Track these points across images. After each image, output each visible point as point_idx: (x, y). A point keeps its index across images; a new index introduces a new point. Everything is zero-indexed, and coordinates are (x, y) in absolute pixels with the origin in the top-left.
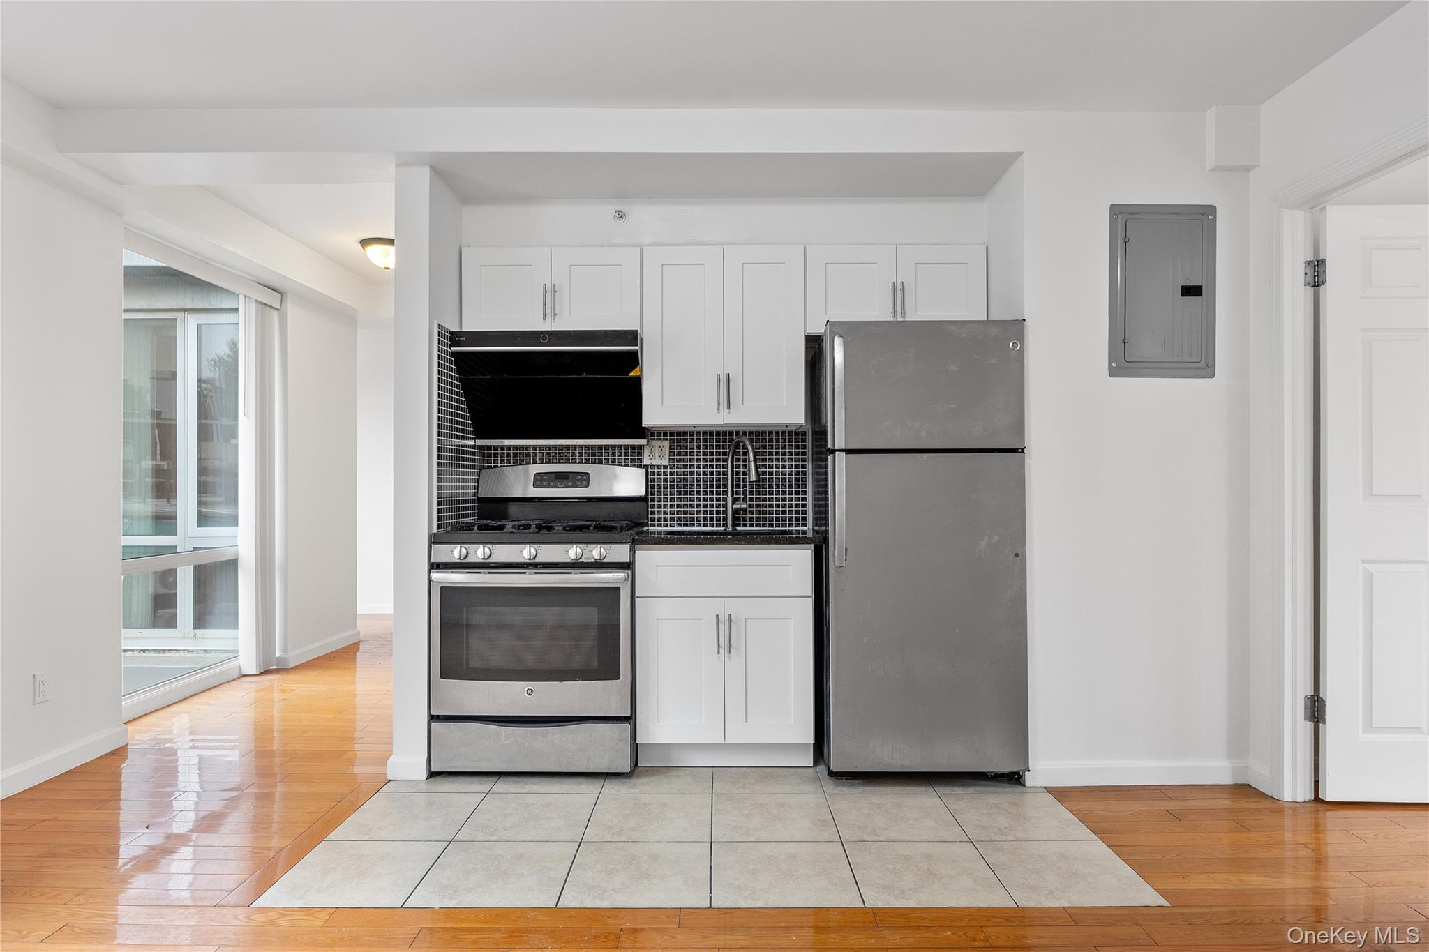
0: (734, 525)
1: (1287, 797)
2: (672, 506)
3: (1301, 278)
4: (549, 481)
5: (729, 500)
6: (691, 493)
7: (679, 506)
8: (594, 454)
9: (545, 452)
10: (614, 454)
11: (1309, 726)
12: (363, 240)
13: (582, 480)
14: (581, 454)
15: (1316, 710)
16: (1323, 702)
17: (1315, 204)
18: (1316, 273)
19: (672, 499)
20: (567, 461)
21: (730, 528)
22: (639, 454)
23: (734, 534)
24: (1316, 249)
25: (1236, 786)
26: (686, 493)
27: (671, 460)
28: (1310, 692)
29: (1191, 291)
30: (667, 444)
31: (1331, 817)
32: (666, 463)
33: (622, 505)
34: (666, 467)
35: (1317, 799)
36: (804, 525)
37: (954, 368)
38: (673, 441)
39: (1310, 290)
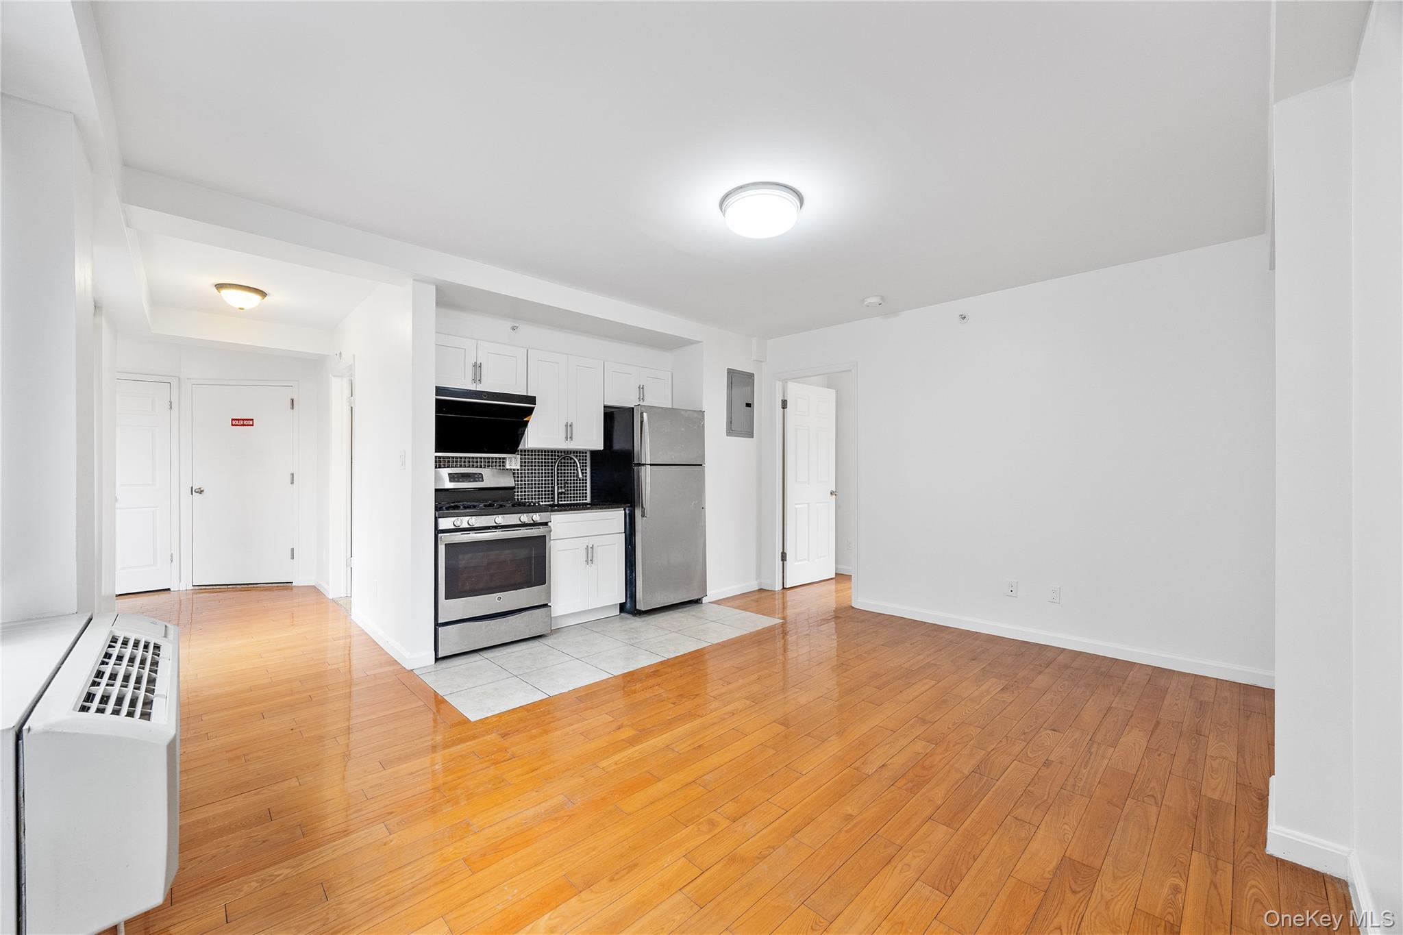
0: (558, 501)
1: (777, 590)
2: (521, 492)
3: (781, 406)
4: (458, 478)
5: (556, 487)
6: (532, 484)
7: (525, 492)
8: (477, 462)
9: (446, 460)
10: (489, 462)
11: (782, 562)
12: (218, 284)
13: (479, 478)
14: (469, 462)
15: (784, 557)
16: (786, 554)
17: (785, 381)
18: (784, 404)
19: (521, 488)
20: (461, 466)
21: (556, 503)
22: (503, 462)
23: (559, 505)
24: (784, 396)
25: (759, 590)
26: (529, 484)
27: (521, 466)
28: (782, 551)
29: (748, 405)
30: (519, 456)
31: (789, 593)
32: (519, 468)
33: (500, 492)
34: (518, 470)
35: (784, 588)
36: (586, 500)
37: (683, 429)
38: (521, 455)
39: (782, 410)
